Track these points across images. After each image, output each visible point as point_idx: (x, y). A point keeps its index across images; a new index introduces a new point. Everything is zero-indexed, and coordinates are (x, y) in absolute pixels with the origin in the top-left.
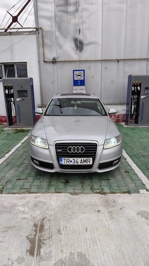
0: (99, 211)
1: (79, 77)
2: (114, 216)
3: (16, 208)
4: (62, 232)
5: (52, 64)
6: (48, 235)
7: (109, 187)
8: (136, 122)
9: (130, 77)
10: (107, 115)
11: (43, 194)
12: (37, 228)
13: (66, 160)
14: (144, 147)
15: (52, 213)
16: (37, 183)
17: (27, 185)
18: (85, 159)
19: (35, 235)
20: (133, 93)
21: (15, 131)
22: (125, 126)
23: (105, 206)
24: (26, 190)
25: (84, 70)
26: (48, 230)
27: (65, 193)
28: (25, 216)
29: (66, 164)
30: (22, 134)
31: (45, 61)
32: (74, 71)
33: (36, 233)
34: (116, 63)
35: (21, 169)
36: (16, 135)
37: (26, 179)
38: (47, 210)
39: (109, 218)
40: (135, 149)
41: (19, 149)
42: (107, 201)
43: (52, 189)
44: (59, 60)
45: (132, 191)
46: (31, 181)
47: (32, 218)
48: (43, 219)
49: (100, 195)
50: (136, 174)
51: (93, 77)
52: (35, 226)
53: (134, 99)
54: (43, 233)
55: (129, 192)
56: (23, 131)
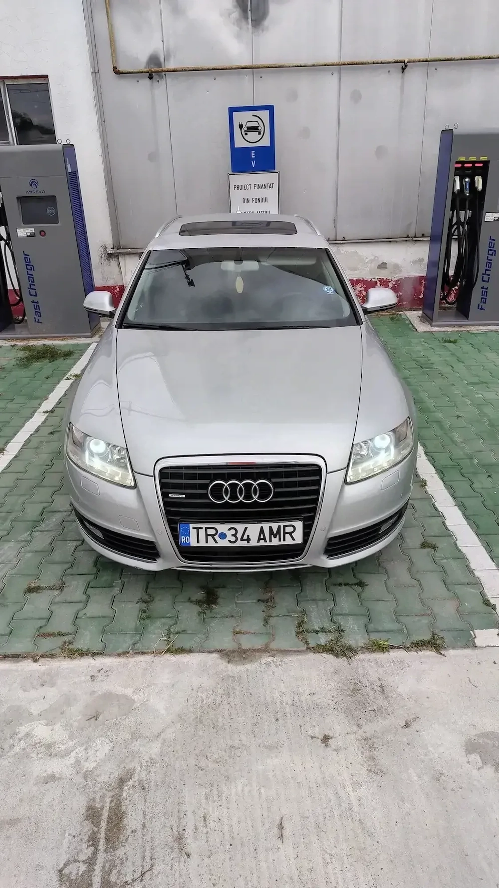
0: (326, 739)
1: (253, 136)
2: (384, 760)
3: (23, 730)
4: (192, 845)
5: (146, 82)
6: (139, 863)
7: (363, 620)
8: (463, 310)
9: (448, 136)
10: (358, 322)
11: (122, 660)
12: (97, 824)
13: (202, 533)
14: (492, 425)
15: (155, 748)
16: (99, 606)
17: (63, 620)
18: (275, 526)
19: (91, 862)
20: (458, 202)
21: (21, 354)
22: (422, 328)
23: (348, 712)
24: (59, 641)
25: (270, 109)
26: (139, 833)
27: (202, 651)
28: (55, 766)
29: (203, 543)
30: (45, 366)
31: (121, 68)
32: (232, 110)
33: (95, 854)
34: (396, 74)
35: (41, 541)
36: (23, 374)
37: (61, 588)
38: (135, 736)
39: (364, 772)
40: (456, 436)
41: (34, 443)
42: (355, 689)
43: (156, 635)
44: (171, 65)
45: (448, 638)
46: (79, 595)
47: (79, 779)
48: (122, 782)
49: (330, 657)
50: (461, 558)
51: (305, 133)
52: (92, 814)
53: (459, 222)
54: (120, 852)
55: (434, 644)
56: (50, 354)
